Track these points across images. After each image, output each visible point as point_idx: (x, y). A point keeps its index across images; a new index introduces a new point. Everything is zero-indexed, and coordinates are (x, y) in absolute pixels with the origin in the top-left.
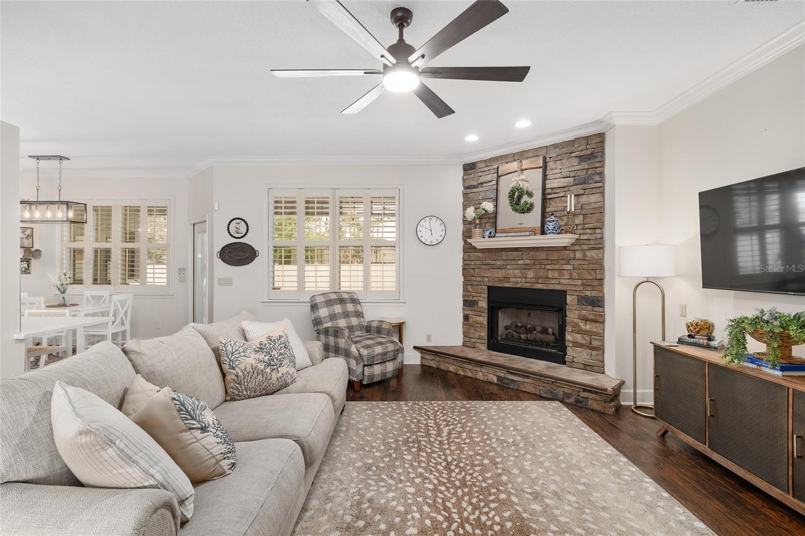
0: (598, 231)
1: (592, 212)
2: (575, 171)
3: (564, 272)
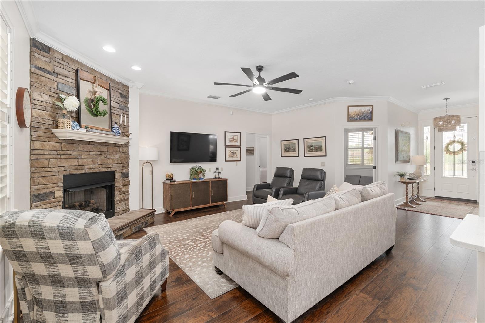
2: (120, 101)
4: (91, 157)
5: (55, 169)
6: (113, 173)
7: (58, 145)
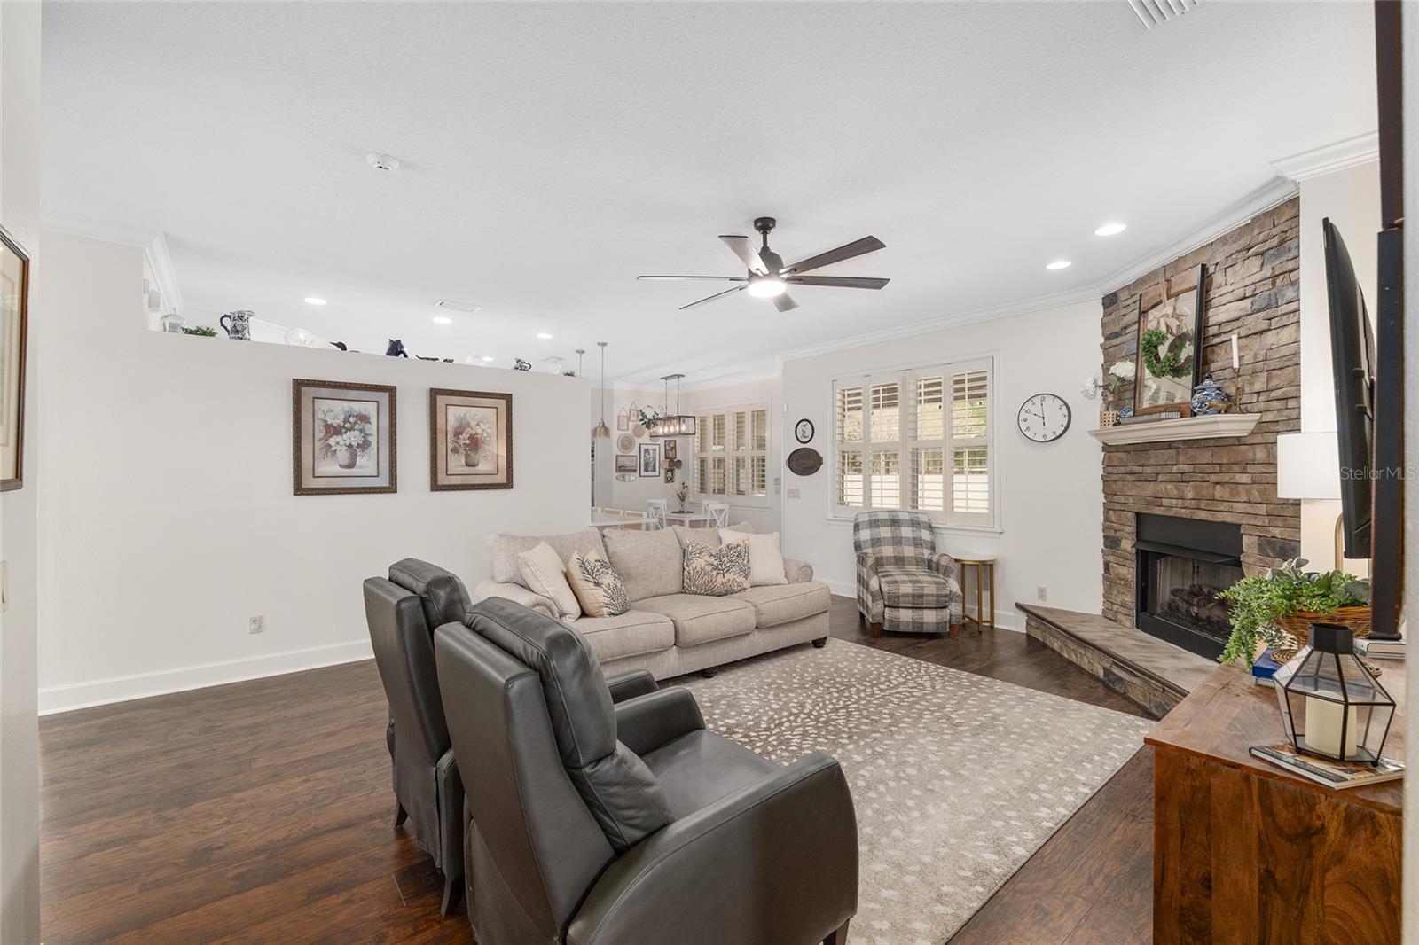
0: (1291, 404)
1: (1281, 365)
2: (1253, 283)
3: (1240, 487)
4: (1174, 478)
5: (1122, 499)
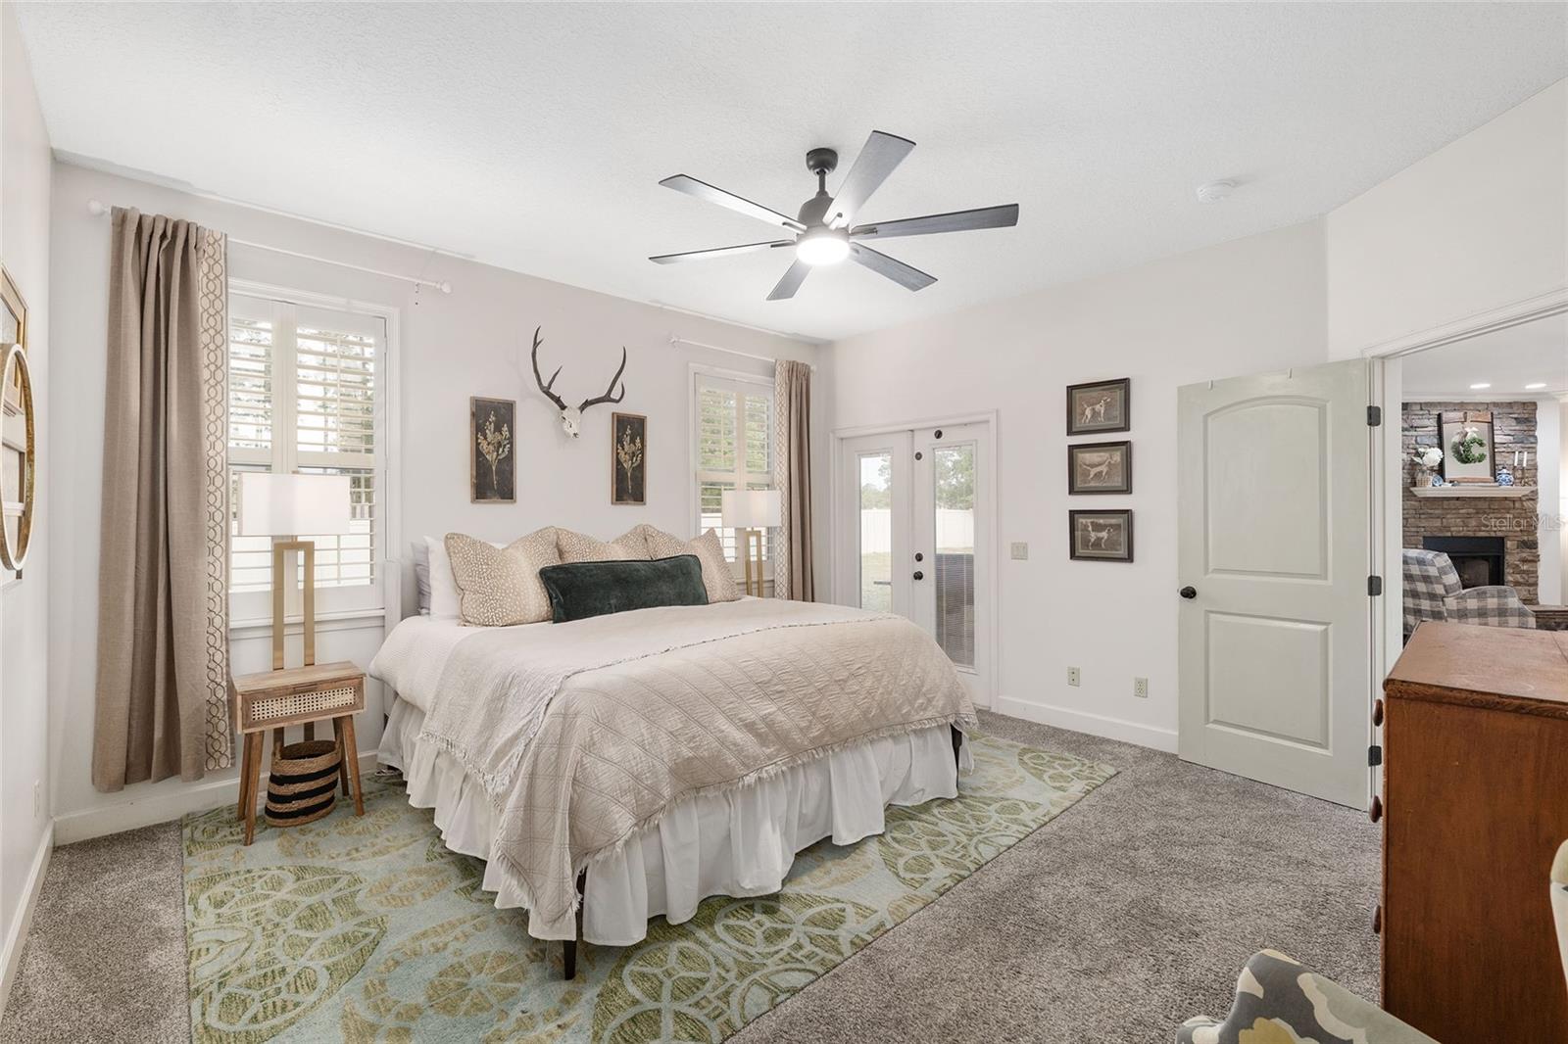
2: (1514, 430)
4: (1460, 516)
5: (1413, 529)
6: (1500, 542)
7: (1416, 503)
